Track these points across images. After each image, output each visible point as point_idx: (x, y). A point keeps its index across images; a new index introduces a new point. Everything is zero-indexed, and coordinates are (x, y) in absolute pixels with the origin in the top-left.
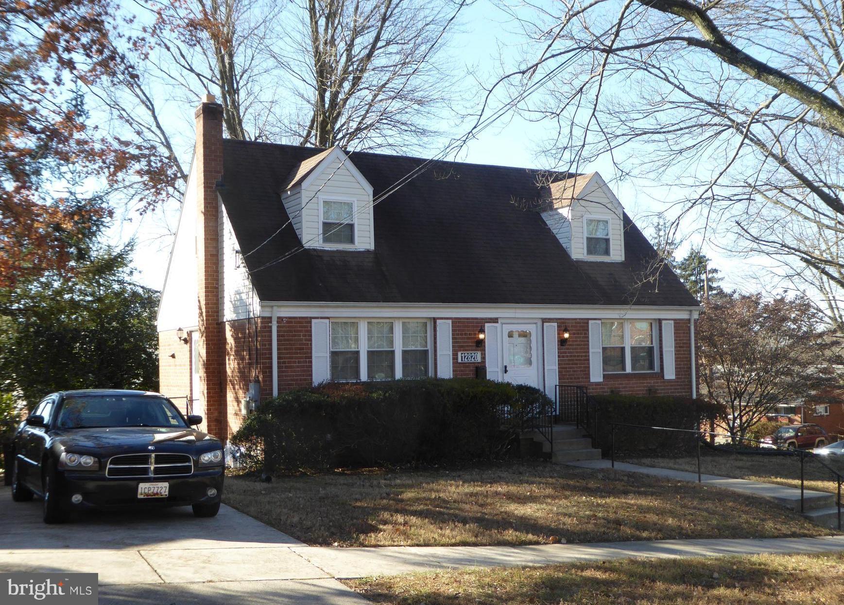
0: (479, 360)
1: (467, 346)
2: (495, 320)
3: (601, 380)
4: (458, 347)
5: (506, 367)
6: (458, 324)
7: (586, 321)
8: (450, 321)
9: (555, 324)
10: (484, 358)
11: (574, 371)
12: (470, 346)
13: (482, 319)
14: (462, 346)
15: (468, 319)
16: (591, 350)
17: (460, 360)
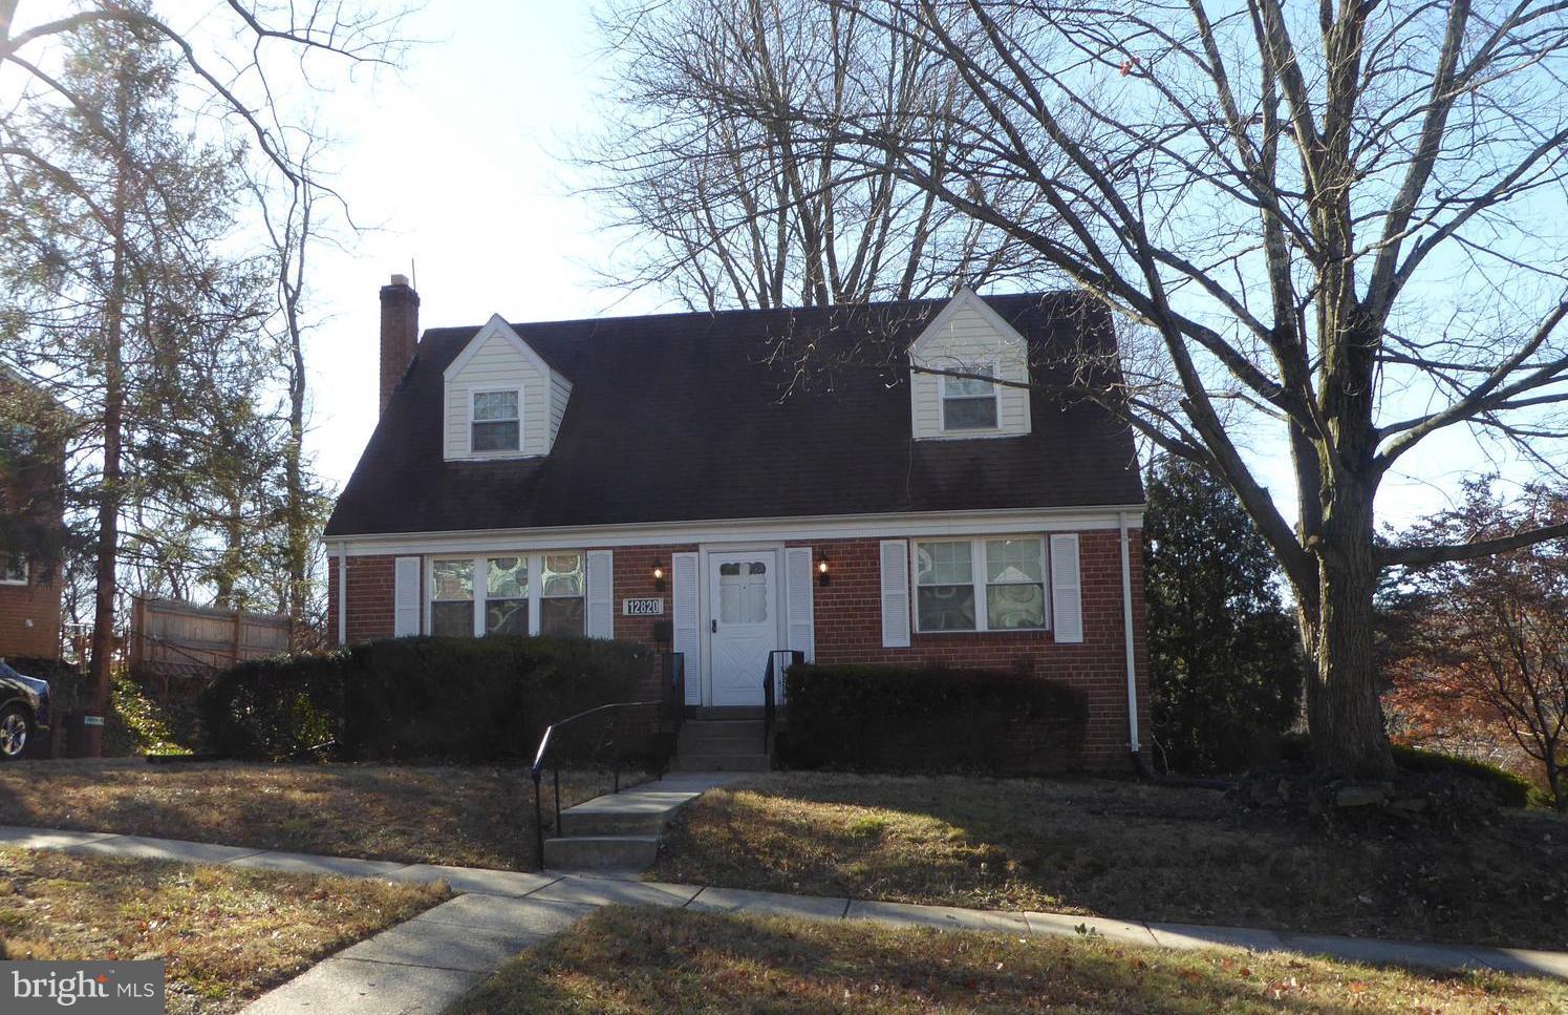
0: (661, 610)
1: (642, 590)
2: (694, 548)
3: (907, 643)
4: (622, 589)
5: (714, 623)
6: (622, 556)
7: (874, 543)
8: (610, 553)
9: (809, 550)
10: (668, 607)
11: (850, 629)
12: (647, 590)
13: (666, 546)
14: (633, 591)
15: (642, 547)
16: (884, 593)
17: (626, 612)
